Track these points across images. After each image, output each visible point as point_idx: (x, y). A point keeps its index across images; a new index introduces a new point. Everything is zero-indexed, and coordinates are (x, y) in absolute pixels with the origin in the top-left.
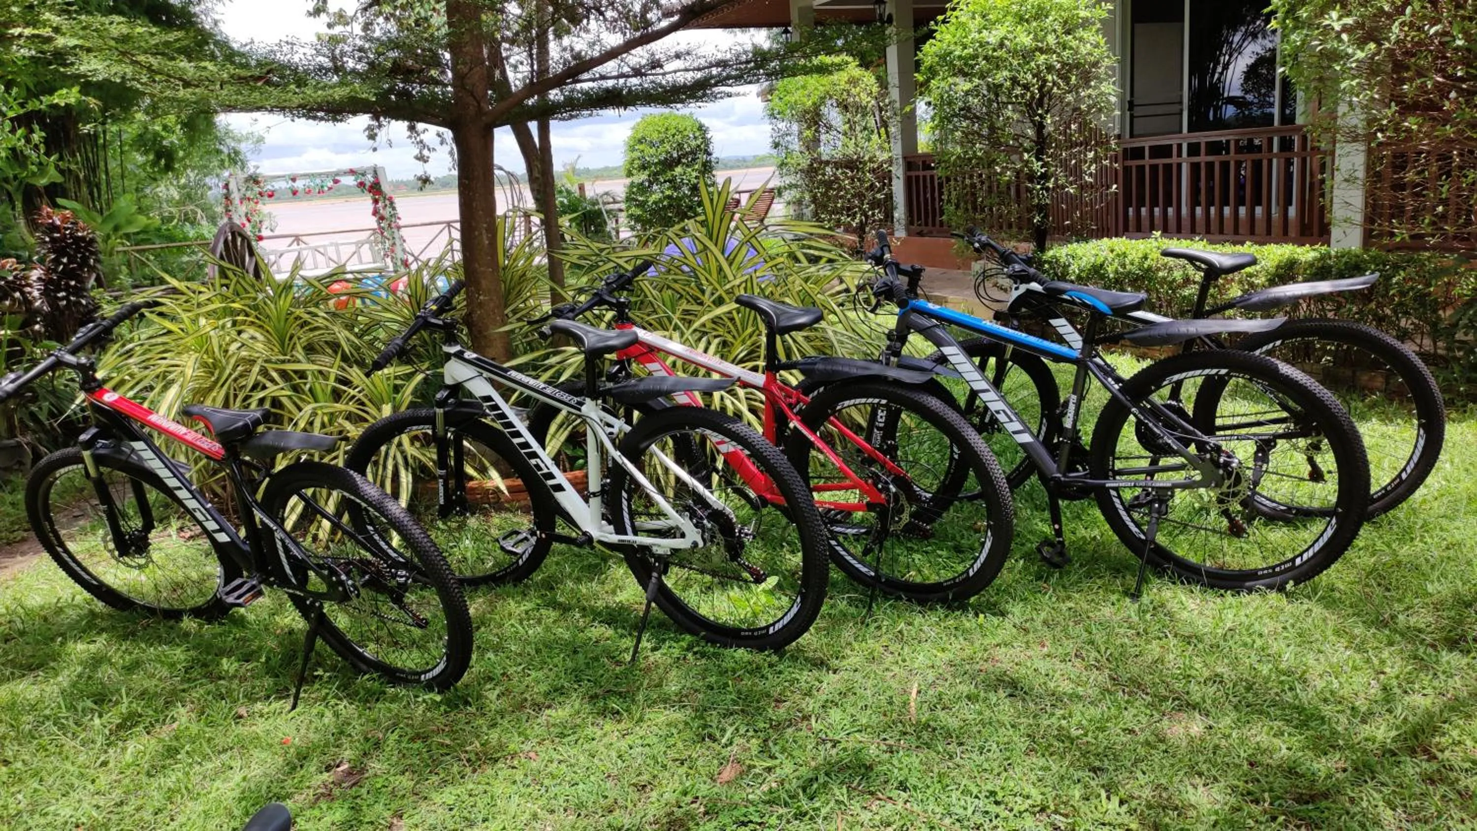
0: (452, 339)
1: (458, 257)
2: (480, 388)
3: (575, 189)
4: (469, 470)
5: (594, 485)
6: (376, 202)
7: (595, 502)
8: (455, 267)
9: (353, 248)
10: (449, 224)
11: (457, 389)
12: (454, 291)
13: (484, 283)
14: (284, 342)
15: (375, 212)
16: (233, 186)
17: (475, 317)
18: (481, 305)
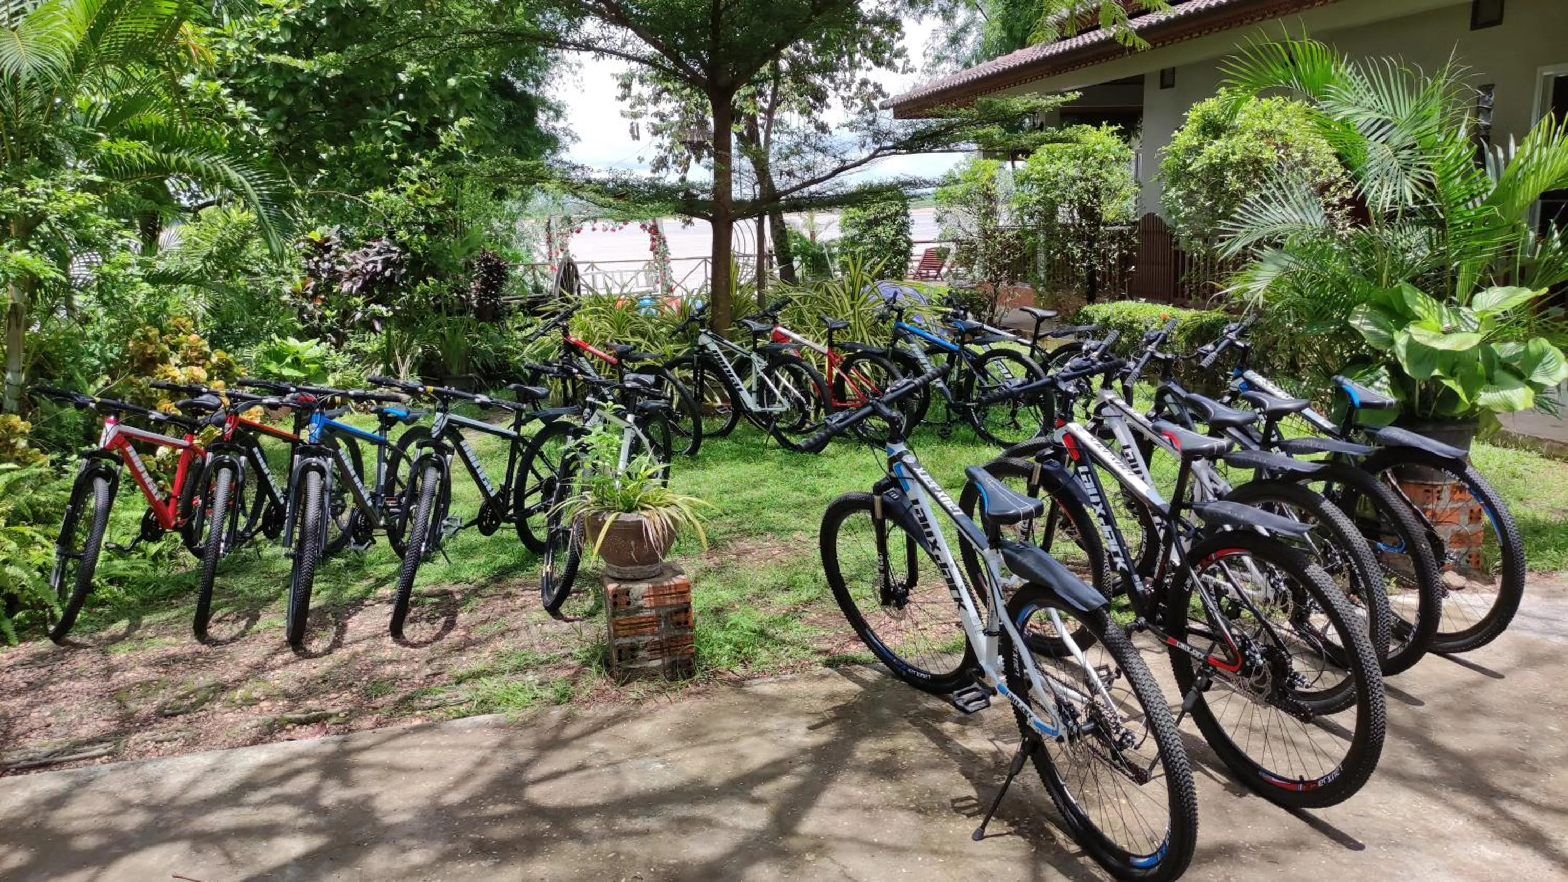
0: (702, 326)
1: (709, 288)
2: (713, 347)
3: (807, 235)
4: (706, 397)
5: (754, 389)
6: (653, 240)
7: (754, 395)
8: (707, 295)
9: (633, 274)
10: (705, 259)
11: (704, 347)
12: (705, 307)
13: (722, 305)
14: (620, 330)
15: (652, 249)
16: (552, 224)
17: (716, 321)
18: (719, 316)
